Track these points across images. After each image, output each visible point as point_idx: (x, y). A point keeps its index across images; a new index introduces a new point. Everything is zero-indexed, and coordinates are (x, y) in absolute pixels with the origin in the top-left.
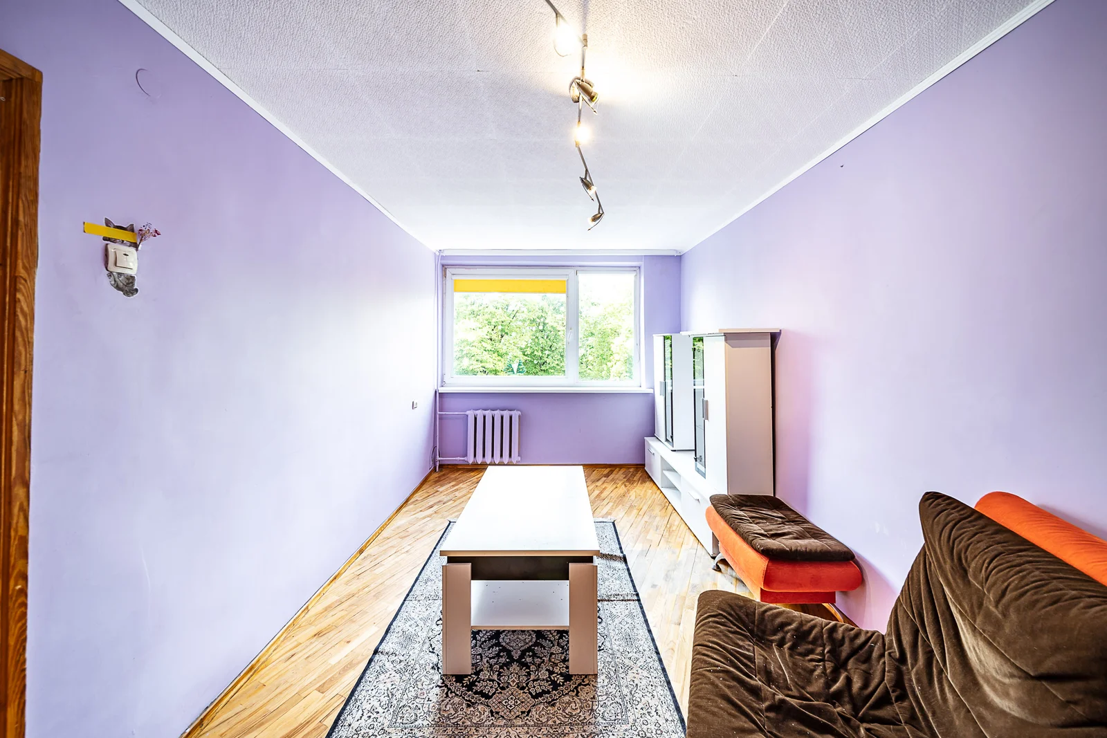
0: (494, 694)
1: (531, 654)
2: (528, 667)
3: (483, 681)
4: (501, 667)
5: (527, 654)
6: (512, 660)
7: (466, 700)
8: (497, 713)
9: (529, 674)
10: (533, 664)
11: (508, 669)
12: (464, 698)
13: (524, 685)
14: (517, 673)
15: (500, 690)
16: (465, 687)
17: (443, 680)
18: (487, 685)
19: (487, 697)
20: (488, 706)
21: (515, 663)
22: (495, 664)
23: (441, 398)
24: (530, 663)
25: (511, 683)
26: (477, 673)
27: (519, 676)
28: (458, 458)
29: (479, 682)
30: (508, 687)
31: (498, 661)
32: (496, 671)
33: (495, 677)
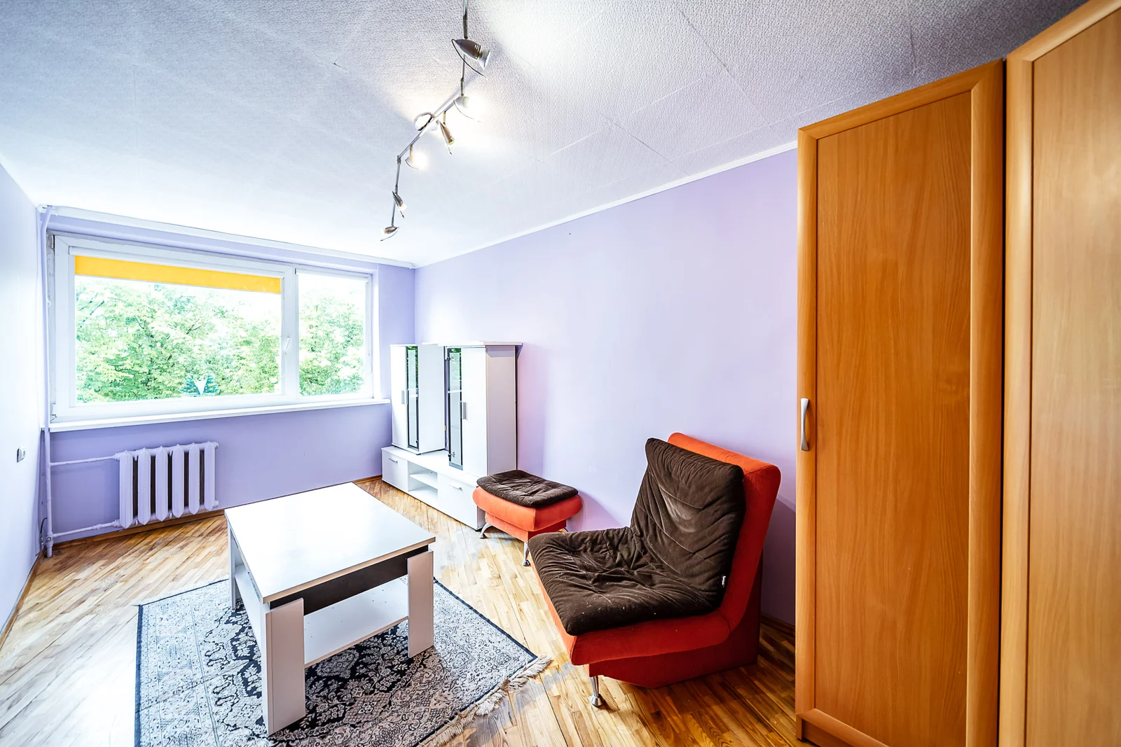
0: (345, 712)
1: (361, 666)
2: (367, 676)
3: (324, 711)
4: (336, 692)
5: (358, 668)
6: (345, 681)
7: (317, 736)
8: (360, 722)
9: (371, 680)
10: (369, 671)
11: (347, 688)
12: (313, 736)
13: (372, 689)
14: (358, 687)
15: (349, 708)
16: (307, 727)
17: (273, 739)
18: (331, 712)
19: (338, 719)
20: (345, 724)
21: (350, 681)
22: (328, 694)
23: (52, 442)
24: (366, 672)
25: (358, 696)
26: (313, 711)
27: (362, 687)
28: (99, 526)
29: (320, 715)
30: (355, 701)
31: (329, 690)
32: (334, 697)
33: (336, 702)
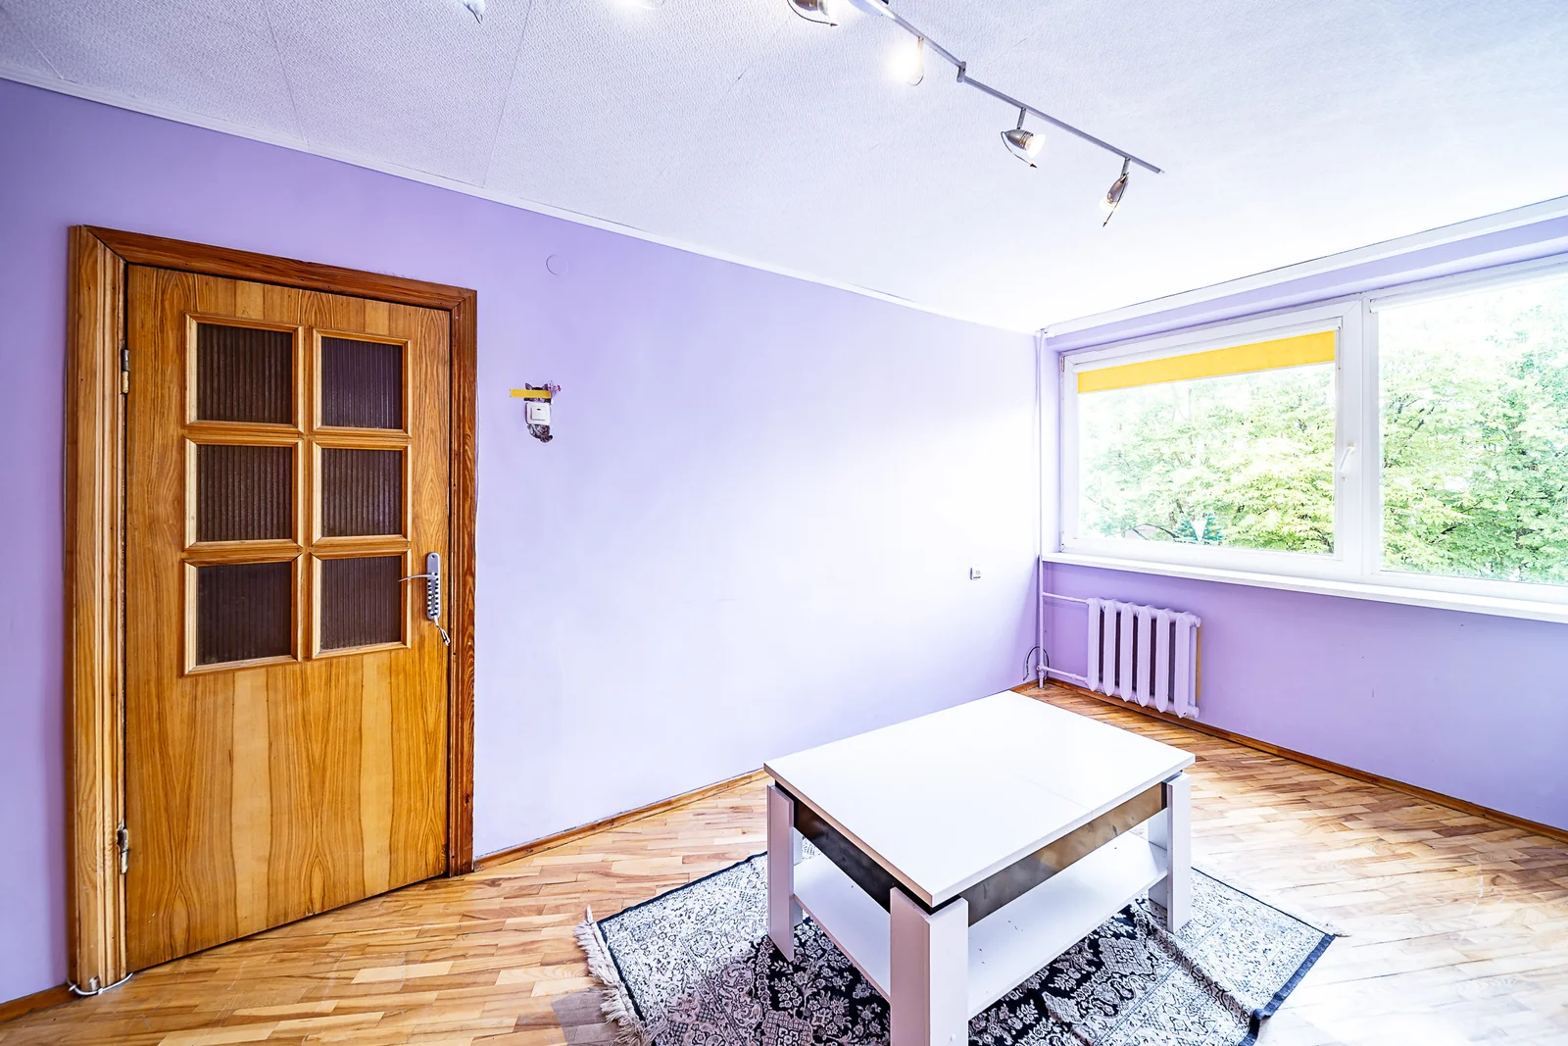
0: (785, 1009)
1: (878, 1010)
2: (854, 1023)
3: (792, 983)
4: (826, 988)
5: (875, 1005)
6: (848, 994)
7: (755, 984)
8: (763, 1033)
9: (845, 1032)
10: (864, 1026)
11: (831, 999)
12: (756, 980)
13: (825, 1038)
14: (834, 1015)
15: (794, 1012)
16: (771, 970)
17: (763, 940)
18: (789, 992)
19: (775, 1005)
20: (764, 1015)
21: (847, 1001)
22: (825, 978)
23: (1047, 570)
24: (863, 1020)
25: (814, 1019)
26: (797, 969)
27: (831, 1021)
28: (1073, 676)
29: (787, 980)
30: (805, 1018)
31: (832, 978)
32: (817, 987)
33: (808, 993)
